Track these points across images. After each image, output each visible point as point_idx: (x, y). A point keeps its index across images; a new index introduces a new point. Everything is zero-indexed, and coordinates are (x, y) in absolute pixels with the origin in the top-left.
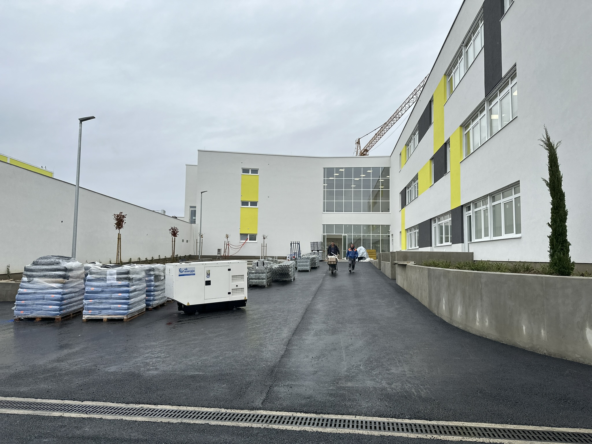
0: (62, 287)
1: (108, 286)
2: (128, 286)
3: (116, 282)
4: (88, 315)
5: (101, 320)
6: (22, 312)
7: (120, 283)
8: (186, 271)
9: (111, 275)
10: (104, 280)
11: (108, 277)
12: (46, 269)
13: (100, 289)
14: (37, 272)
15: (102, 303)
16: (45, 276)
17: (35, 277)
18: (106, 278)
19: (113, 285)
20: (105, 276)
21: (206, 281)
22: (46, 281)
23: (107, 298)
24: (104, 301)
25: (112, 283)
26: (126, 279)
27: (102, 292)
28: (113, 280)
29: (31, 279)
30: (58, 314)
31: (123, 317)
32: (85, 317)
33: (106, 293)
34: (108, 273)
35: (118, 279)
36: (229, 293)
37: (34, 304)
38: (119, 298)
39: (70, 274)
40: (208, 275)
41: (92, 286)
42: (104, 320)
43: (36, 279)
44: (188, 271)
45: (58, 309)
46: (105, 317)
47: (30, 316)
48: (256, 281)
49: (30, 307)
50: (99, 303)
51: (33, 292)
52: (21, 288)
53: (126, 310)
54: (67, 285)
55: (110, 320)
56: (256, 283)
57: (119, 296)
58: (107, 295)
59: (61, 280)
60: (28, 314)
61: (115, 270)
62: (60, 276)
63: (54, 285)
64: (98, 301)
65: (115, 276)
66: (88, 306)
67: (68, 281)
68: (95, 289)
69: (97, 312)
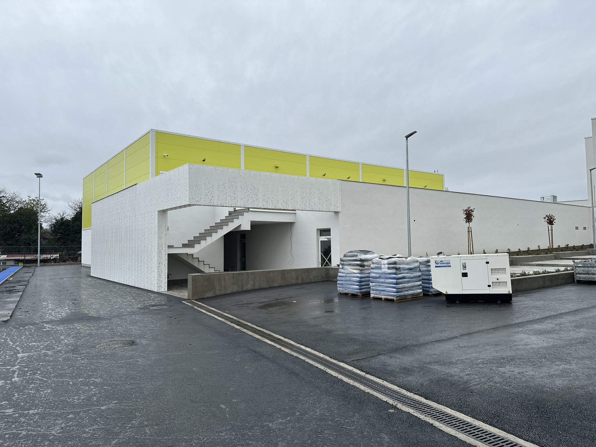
0: (359, 272)
1: (383, 273)
2: (395, 274)
3: (387, 270)
4: (374, 294)
5: (381, 299)
6: (341, 288)
7: (390, 271)
8: (441, 263)
9: (384, 265)
10: (380, 268)
11: (383, 266)
12: (350, 260)
13: (378, 275)
14: (346, 262)
15: (380, 286)
16: (350, 265)
17: (345, 265)
18: (381, 267)
19: (386, 272)
20: (381, 266)
21: (462, 273)
22: (350, 268)
23: (382, 283)
24: (381, 284)
25: (385, 271)
26: (393, 268)
27: (380, 277)
28: (385, 268)
29: (343, 266)
30: (358, 292)
31: (394, 298)
32: (372, 295)
33: (382, 279)
34: (382, 263)
35: (389, 268)
36: (489, 286)
37: (346, 284)
38: (390, 282)
39: (365, 263)
40: (465, 267)
41: (374, 273)
42: (383, 299)
43: (346, 267)
44: (444, 263)
45: (358, 288)
46: (383, 297)
47: (345, 292)
48: (585, 276)
49: (344, 286)
50: (378, 285)
51: (345, 275)
52: (340, 273)
53: (395, 293)
54: (363, 271)
55: (387, 300)
56: (585, 279)
57: (390, 281)
58: (383, 280)
59: (358, 267)
60: (344, 291)
61: (386, 262)
62: (358, 265)
63: (355, 271)
64: (377, 284)
65: (387, 266)
66: (373, 288)
67: (363, 268)
68: (375, 275)
69: (378, 292)
